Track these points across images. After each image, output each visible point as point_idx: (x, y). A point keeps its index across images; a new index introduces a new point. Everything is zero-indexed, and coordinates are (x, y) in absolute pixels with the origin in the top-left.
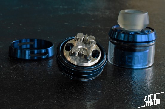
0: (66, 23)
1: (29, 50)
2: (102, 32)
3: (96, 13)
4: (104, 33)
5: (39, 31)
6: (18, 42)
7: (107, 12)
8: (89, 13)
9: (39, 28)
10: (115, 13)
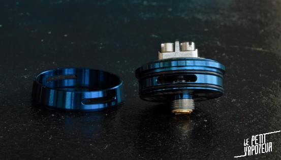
0: (153, 36)
1: (72, 92)
2: (224, 54)
3: (213, 17)
4: (227, 57)
5: (101, 48)
6: (52, 75)
7: (234, 16)
8: (200, 16)
9: (101, 44)
10: (249, 17)
